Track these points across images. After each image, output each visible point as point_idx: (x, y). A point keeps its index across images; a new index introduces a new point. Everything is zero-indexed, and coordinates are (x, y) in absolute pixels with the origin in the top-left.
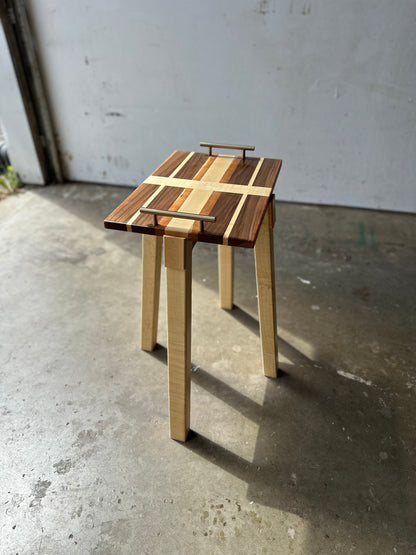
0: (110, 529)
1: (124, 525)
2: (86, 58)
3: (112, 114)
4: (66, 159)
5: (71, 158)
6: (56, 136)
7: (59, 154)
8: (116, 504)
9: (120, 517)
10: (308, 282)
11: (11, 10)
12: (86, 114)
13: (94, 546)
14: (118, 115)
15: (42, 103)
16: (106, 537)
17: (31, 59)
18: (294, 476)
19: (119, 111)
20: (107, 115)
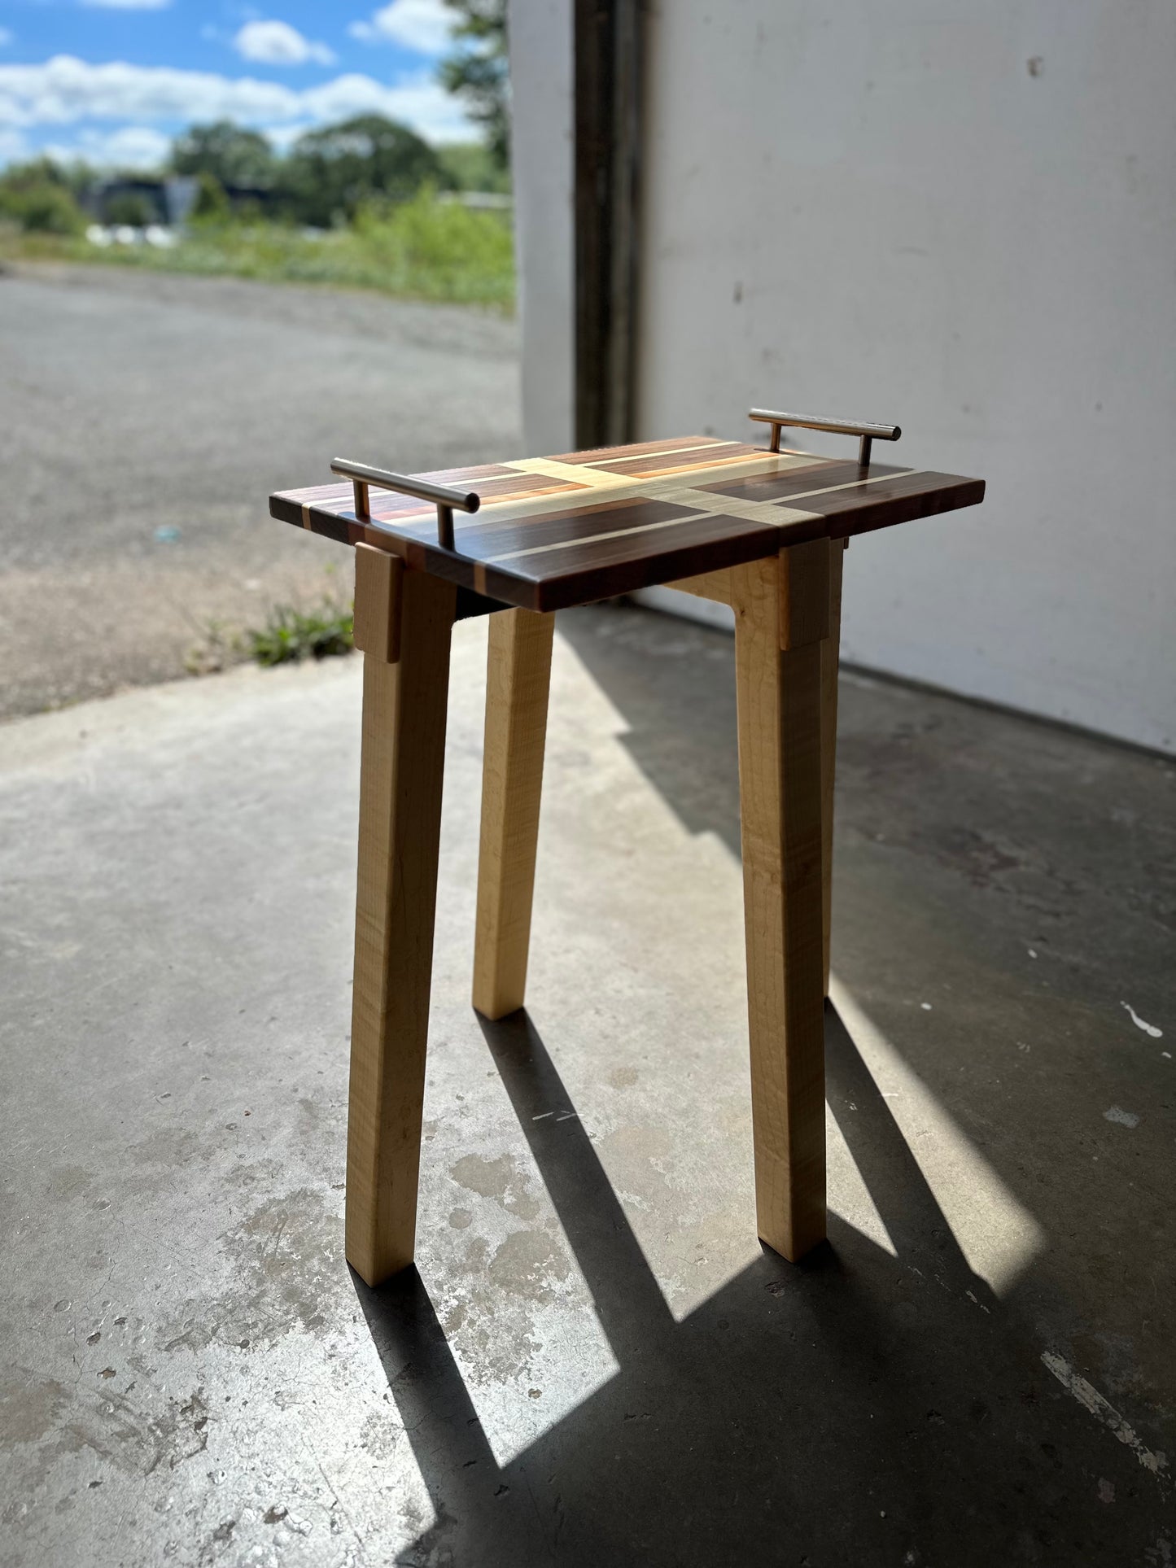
1: (50, 1402)
2: (739, 285)
8: (82, 1339)
9: (59, 1376)
10: (1155, 1032)
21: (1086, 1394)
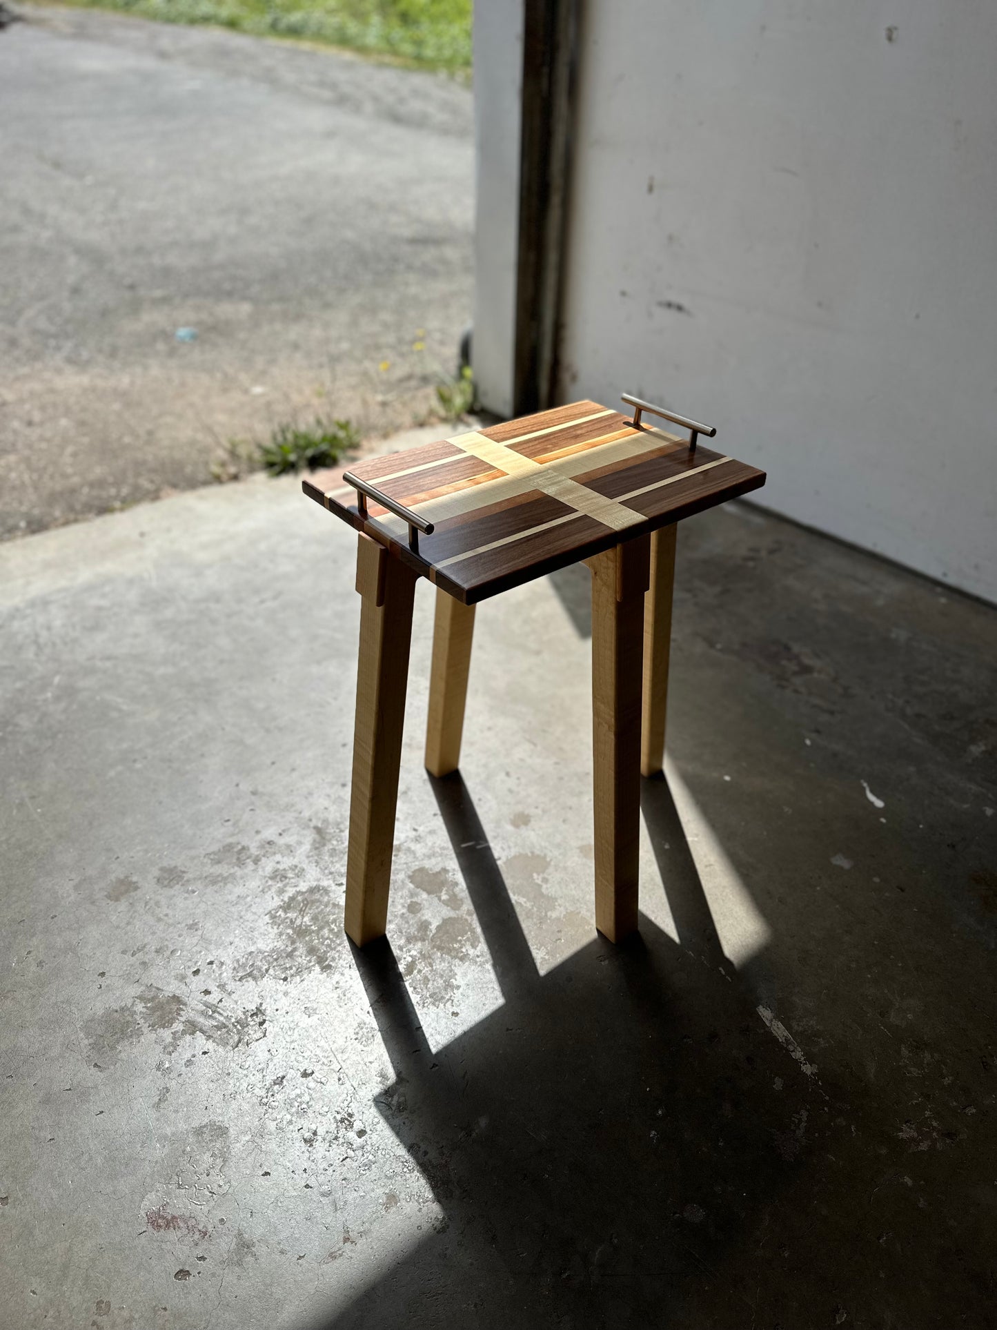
0: (153, 999)
1: (174, 1007)
2: (652, 179)
3: (669, 305)
4: (566, 377)
5: (574, 378)
6: (559, 327)
7: (556, 364)
8: (189, 972)
9: (178, 993)
10: (879, 804)
11: (545, 70)
12: (623, 294)
13: (115, 1006)
14: (680, 308)
15: (552, 258)
16: (140, 1007)
17: (556, 165)
18: (483, 1122)
19: (684, 301)
20: (660, 304)
21: (779, 1031)
